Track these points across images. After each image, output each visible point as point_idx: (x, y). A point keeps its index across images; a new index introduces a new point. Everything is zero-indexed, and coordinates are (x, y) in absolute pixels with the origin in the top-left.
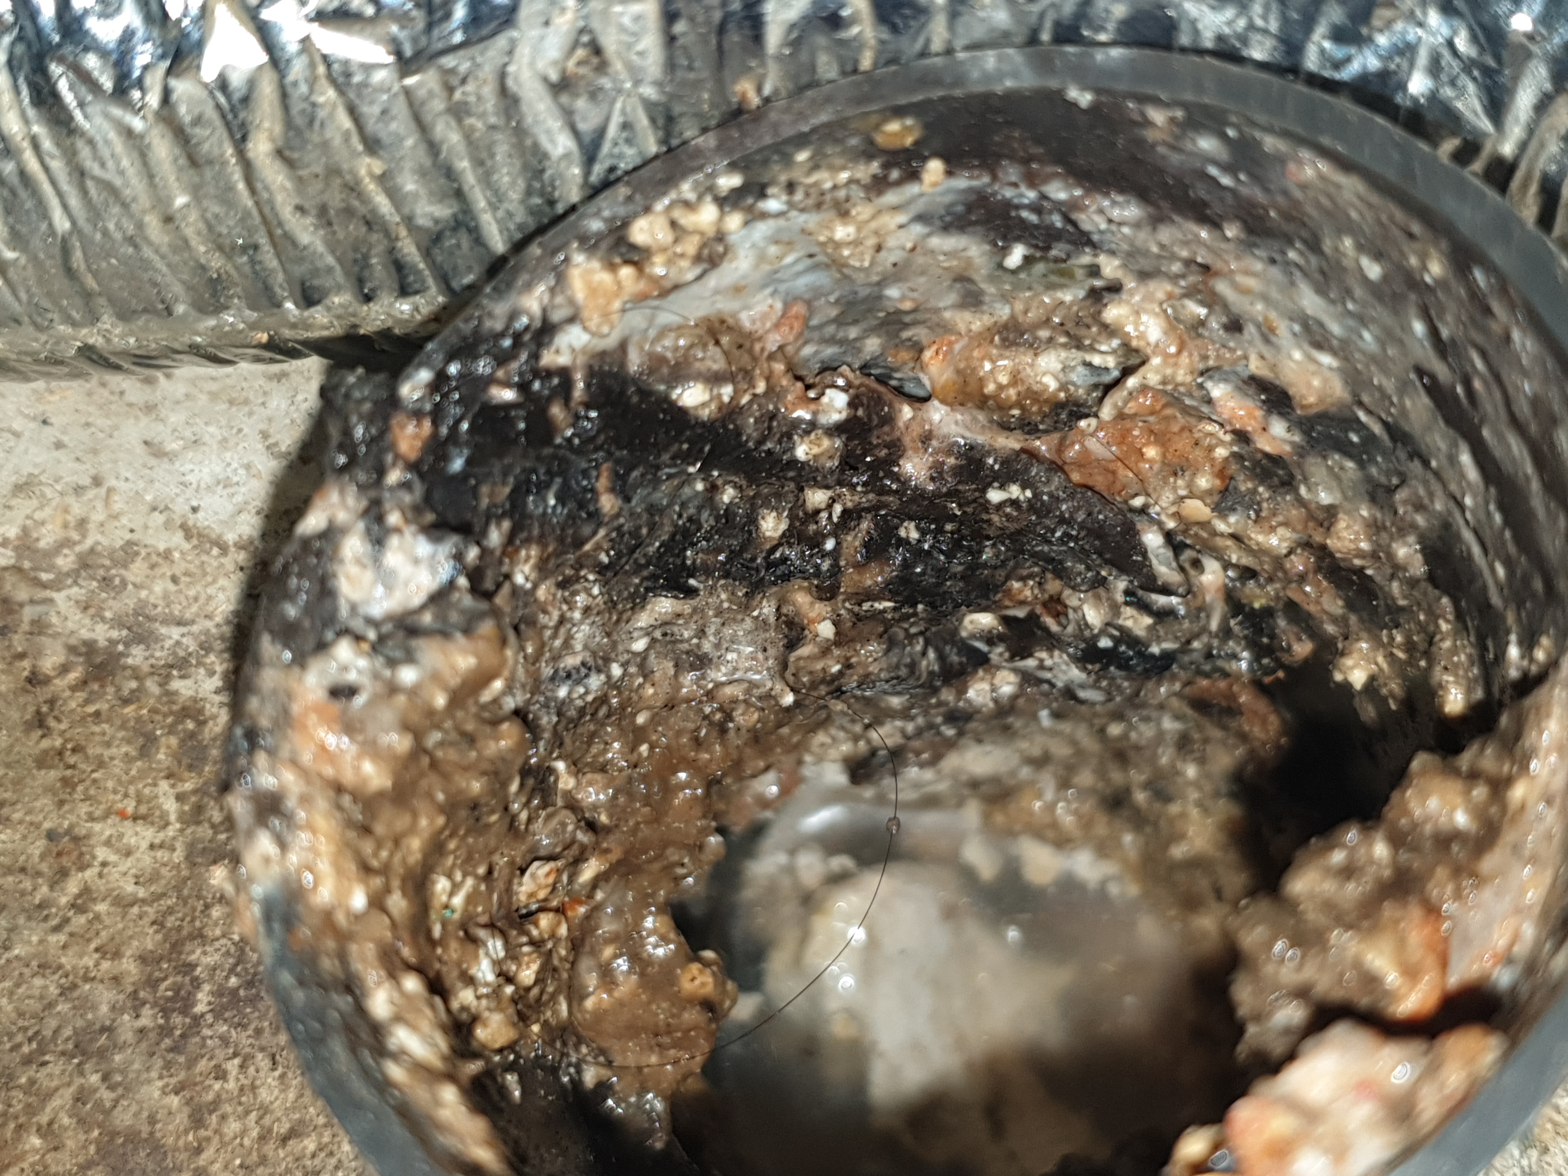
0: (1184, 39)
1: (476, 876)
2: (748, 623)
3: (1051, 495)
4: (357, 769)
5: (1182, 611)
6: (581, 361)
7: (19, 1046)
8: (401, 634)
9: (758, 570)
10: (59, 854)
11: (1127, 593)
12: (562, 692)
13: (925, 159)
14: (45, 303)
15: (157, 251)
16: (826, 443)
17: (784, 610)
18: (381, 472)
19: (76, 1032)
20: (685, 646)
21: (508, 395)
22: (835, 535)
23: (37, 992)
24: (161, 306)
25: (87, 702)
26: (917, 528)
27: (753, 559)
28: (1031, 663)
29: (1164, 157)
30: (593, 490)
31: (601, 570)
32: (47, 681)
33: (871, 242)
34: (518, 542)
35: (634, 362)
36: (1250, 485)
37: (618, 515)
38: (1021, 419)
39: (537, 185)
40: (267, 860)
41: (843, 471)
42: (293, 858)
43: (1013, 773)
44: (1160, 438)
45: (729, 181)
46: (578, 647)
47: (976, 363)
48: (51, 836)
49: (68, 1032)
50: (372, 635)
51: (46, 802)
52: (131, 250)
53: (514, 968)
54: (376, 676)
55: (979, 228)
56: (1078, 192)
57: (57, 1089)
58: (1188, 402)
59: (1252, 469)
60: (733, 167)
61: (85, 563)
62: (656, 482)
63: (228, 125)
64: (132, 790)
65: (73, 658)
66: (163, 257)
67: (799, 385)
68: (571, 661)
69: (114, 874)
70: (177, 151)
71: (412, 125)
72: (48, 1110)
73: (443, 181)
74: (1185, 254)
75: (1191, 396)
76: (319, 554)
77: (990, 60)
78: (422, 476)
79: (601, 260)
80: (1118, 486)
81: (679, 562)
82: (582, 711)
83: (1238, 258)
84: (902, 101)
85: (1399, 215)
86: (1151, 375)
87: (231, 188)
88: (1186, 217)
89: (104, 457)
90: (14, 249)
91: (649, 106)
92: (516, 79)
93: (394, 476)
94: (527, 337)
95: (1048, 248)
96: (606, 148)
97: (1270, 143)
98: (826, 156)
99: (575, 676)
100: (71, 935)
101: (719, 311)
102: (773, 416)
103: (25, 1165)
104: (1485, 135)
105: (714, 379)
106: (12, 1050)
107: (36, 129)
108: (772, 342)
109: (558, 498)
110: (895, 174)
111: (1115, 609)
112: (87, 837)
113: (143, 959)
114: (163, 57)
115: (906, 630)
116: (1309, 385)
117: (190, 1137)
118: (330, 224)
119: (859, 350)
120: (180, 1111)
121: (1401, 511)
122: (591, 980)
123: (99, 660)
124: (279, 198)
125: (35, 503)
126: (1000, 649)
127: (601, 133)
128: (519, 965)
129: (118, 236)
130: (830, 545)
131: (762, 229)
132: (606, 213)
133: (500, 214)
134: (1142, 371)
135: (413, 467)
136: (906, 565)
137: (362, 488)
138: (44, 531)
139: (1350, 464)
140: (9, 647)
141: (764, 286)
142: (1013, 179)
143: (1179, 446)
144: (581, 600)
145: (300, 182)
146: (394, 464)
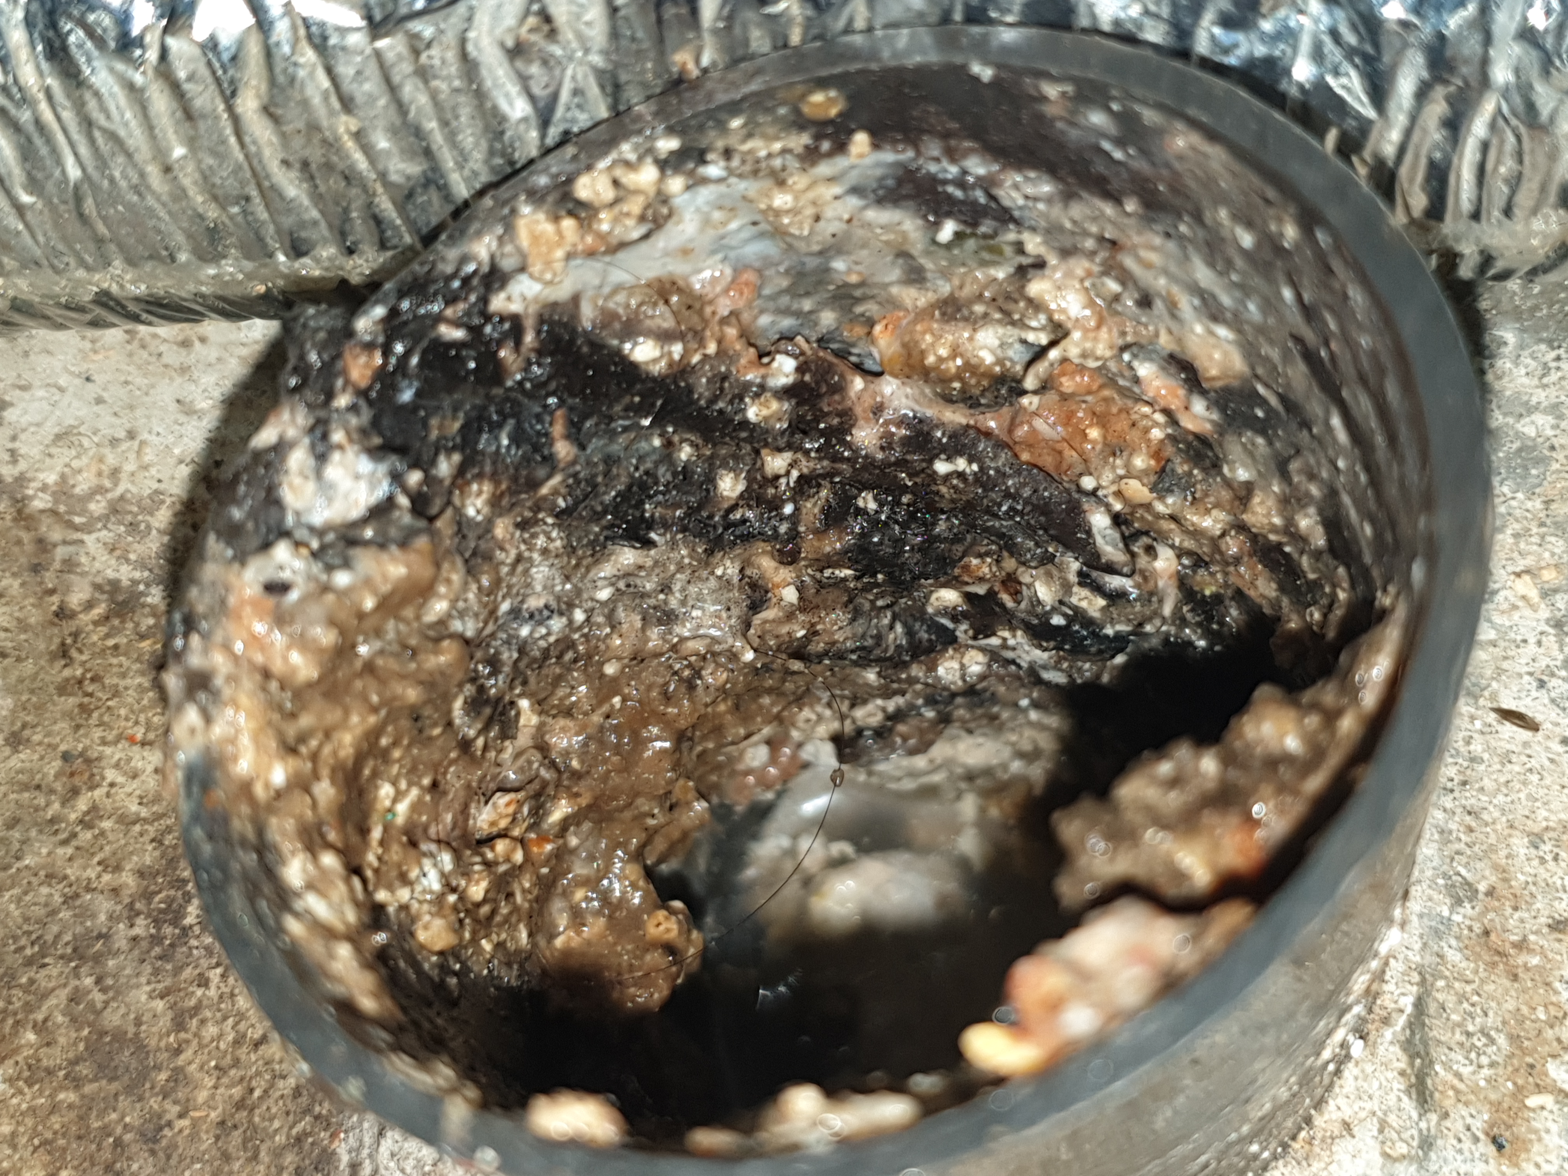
0: (1084, 22)
1: (422, 788)
2: (713, 583)
3: (997, 470)
4: (285, 659)
5: (1134, 593)
6: (532, 310)
7: (22, 948)
8: (342, 544)
9: (715, 527)
10: (72, 774)
11: (1080, 574)
12: (525, 631)
13: (851, 132)
14: (61, 247)
15: (158, 199)
16: (775, 405)
17: (748, 572)
18: (330, 395)
19: (74, 936)
20: (652, 602)
21: (458, 334)
22: (793, 500)
23: (42, 900)
24: (164, 253)
25: (108, 636)
26: (875, 499)
27: (711, 517)
28: (994, 641)
29: (1062, 132)
30: (546, 435)
31: (559, 514)
32: (73, 615)
33: (810, 211)
34: (469, 476)
35: (588, 315)
36: (1186, 468)
37: (574, 462)
38: (963, 391)
39: (498, 146)
40: (192, 731)
41: (792, 434)
42: (218, 730)
43: (1004, 766)
44: (1101, 419)
45: (668, 145)
46: (538, 588)
47: (918, 337)
48: (66, 757)
49: (67, 937)
50: (315, 544)
51: (63, 726)
52: (135, 198)
53: (463, 883)
54: (310, 577)
55: (911, 203)
56: (995, 167)
57: (53, 990)
58: (1121, 382)
59: (1187, 452)
60: (671, 131)
61: (115, 509)
62: (612, 435)
63: (218, 81)
64: (142, 718)
65: (97, 595)
66: (164, 205)
67: (752, 350)
68: (534, 603)
69: (120, 794)
70: (175, 105)
71: (384, 87)
72: (44, 1008)
73: (412, 139)
74: (1094, 229)
75: (1123, 376)
76: (268, 466)
77: (903, 37)
78: (370, 403)
79: (547, 213)
80: (1064, 466)
81: (638, 514)
82: (546, 653)
83: (1139, 233)
84: (824, 72)
85: (1256, 181)
86: (1072, 347)
87: (224, 142)
88: (1092, 193)
89: (138, 413)
90: (31, 194)
91: (599, 73)
92: (476, 46)
93: (343, 401)
94: (475, 282)
95: (975, 224)
96: (559, 112)
97: (1149, 116)
98: (758, 125)
99: (537, 617)
100: (78, 848)
101: (671, 274)
102: (724, 378)
103: (20, 1058)
104: (1370, 122)
105: (664, 337)
106: (16, 951)
107: (49, 81)
108: (724, 307)
109: (512, 438)
110: (826, 146)
111: (1067, 587)
112: (99, 759)
113: (141, 874)
114: (162, 16)
115: (872, 602)
116: (1211, 358)
117: (172, 1039)
118: (312, 178)
119: (816, 324)
120: (164, 1014)
121: (1296, 479)
122: (562, 921)
123: (120, 598)
124: (267, 152)
125: (73, 452)
126: (964, 627)
127: (555, 97)
128: (469, 881)
129: (123, 184)
130: (788, 509)
131: (705, 193)
132: (554, 170)
133: (466, 172)
134: (1063, 344)
135: (363, 393)
136: (864, 535)
137: (309, 406)
138: (80, 478)
139: (1260, 441)
140: (41, 583)
141: (714, 252)
142: (936, 153)
143: (1118, 427)
144: (541, 541)
145: (284, 137)
146: (344, 390)
